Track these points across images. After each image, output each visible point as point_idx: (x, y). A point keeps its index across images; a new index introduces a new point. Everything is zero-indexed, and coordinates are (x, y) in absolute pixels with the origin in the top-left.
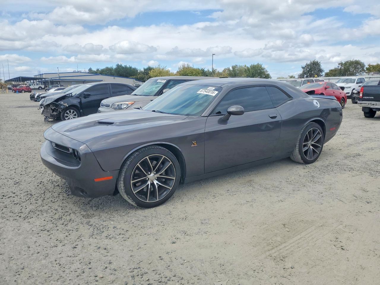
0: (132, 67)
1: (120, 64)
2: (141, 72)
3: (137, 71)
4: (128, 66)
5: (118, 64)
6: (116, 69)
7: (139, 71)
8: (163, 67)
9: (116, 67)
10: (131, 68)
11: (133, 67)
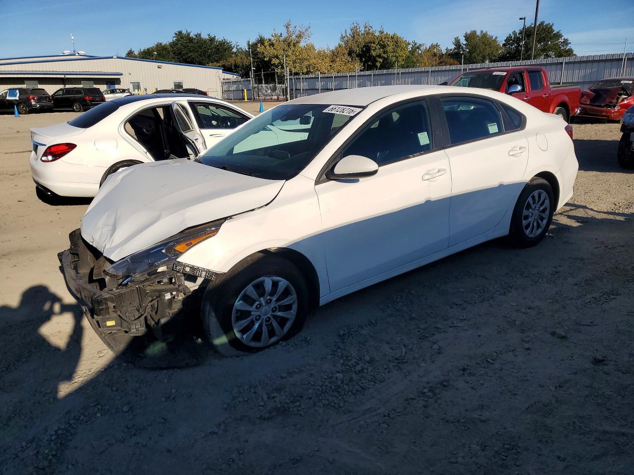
0: (217, 38)
1: (184, 32)
2: (240, 51)
3: (230, 48)
4: (205, 36)
5: (180, 33)
6: (173, 45)
7: (234, 50)
8: (298, 28)
9: (174, 39)
10: (212, 40)
11: (219, 38)
